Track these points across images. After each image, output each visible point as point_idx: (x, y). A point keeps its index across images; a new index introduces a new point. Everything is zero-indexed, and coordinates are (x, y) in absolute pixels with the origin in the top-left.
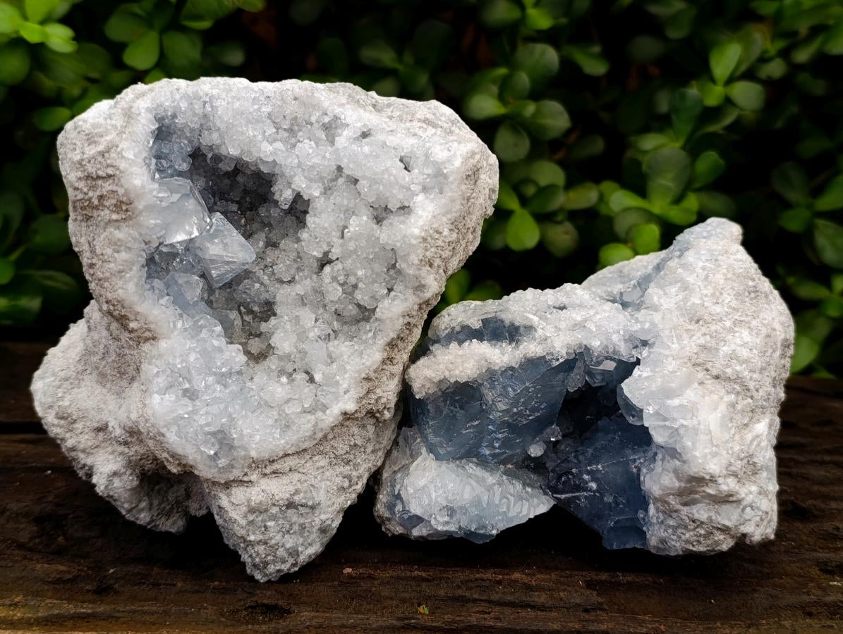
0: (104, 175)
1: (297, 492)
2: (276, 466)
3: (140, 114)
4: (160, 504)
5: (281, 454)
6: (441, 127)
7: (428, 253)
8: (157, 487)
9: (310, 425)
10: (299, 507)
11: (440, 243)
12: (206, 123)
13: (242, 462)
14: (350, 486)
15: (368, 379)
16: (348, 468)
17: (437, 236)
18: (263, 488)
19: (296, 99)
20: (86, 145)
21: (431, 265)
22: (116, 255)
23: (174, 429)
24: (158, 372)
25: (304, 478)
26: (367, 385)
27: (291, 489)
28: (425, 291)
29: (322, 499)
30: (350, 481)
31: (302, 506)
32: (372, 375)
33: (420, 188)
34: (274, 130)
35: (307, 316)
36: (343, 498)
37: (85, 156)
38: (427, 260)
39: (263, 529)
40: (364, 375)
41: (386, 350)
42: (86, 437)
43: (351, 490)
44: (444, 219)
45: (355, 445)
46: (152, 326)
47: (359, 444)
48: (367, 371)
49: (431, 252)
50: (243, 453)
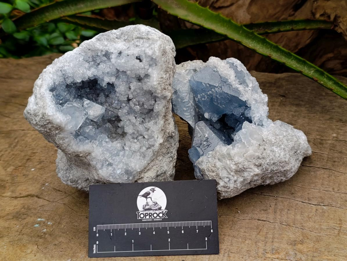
0: (46, 123)
1: (158, 171)
2: (147, 169)
3: (44, 94)
5: (147, 165)
6: (144, 38)
7: (162, 87)
9: (151, 152)
11: (164, 81)
12: (65, 77)
13: (137, 174)
14: (173, 159)
15: (162, 130)
16: (169, 154)
17: (162, 79)
18: (147, 176)
19: (89, 50)
20: (35, 117)
21: (165, 89)
22: (64, 141)
23: (111, 177)
24: (96, 163)
25: (157, 166)
26: (163, 132)
27: (156, 171)
29: (166, 168)
30: (172, 158)
31: (161, 174)
32: (163, 128)
34: (88, 64)
35: (132, 118)
36: (172, 163)
37: (37, 121)
38: (163, 89)
40: (160, 130)
41: (163, 118)
42: (84, 184)
43: (173, 160)
44: (162, 72)
45: (168, 147)
46: (87, 152)
47: (169, 146)
48: (161, 128)
49: (163, 86)
50: (136, 172)
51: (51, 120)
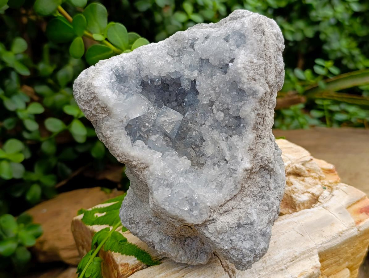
0: (91, 98)
1: (240, 218)
2: (224, 208)
3: (103, 70)
4: (190, 251)
5: (223, 201)
6: (239, 17)
7: (250, 74)
8: (186, 243)
9: (232, 182)
10: (244, 225)
11: (254, 67)
13: (205, 210)
14: (270, 209)
15: (251, 150)
16: (263, 200)
17: (251, 64)
18: (221, 221)
19: (176, 41)
20: (80, 89)
21: (255, 80)
22: (112, 133)
23: (167, 204)
24: (153, 181)
25: (242, 211)
26: (252, 154)
27: (237, 217)
28: (257, 93)
29: (255, 218)
30: (268, 206)
31: (245, 224)
32: (253, 147)
33: (236, 46)
34: (172, 59)
36: (268, 216)
37: (81, 94)
38: (251, 78)
39: (230, 242)
40: (248, 148)
41: (254, 132)
43: (270, 211)
44: (252, 55)
45: (262, 187)
46: (143, 161)
47: (265, 186)
48: (249, 146)
49: (252, 73)
50: (203, 205)
51: (96, 94)
